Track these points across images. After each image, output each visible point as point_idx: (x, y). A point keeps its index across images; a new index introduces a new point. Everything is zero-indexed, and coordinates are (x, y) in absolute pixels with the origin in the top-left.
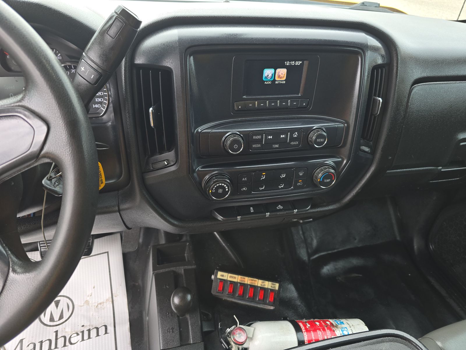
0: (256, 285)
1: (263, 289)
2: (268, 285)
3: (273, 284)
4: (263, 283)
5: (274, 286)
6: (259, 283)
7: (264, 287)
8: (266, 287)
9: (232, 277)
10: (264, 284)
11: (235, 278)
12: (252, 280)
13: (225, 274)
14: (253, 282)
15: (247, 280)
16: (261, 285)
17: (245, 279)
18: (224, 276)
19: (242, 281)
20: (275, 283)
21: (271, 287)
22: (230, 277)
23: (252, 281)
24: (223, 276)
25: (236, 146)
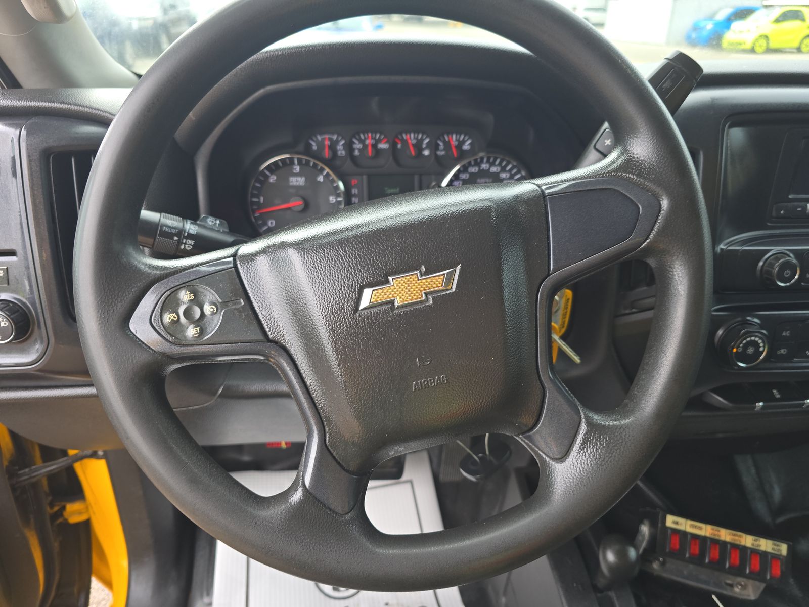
0: (743, 543)
1: (755, 552)
2: (766, 545)
3: (775, 545)
4: (756, 540)
5: (779, 548)
6: (748, 541)
7: (759, 548)
8: (763, 548)
9: (695, 527)
10: (758, 543)
11: (700, 528)
12: (734, 535)
13: (681, 520)
14: (736, 538)
15: (725, 535)
16: (753, 545)
17: (719, 531)
18: (679, 523)
19: (714, 535)
20: (779, 543)
21: (773, 549)
22: (692, 526)
23: (734, 537)
24: (677, 523)
25: (788, 273)
